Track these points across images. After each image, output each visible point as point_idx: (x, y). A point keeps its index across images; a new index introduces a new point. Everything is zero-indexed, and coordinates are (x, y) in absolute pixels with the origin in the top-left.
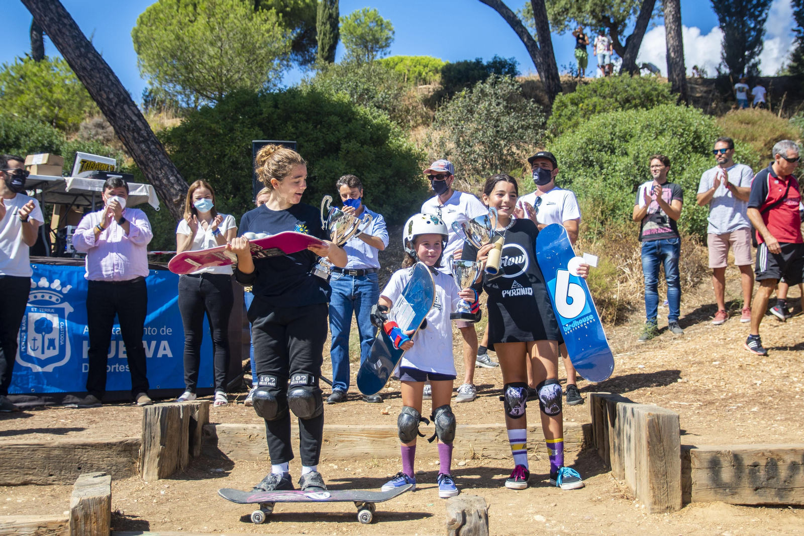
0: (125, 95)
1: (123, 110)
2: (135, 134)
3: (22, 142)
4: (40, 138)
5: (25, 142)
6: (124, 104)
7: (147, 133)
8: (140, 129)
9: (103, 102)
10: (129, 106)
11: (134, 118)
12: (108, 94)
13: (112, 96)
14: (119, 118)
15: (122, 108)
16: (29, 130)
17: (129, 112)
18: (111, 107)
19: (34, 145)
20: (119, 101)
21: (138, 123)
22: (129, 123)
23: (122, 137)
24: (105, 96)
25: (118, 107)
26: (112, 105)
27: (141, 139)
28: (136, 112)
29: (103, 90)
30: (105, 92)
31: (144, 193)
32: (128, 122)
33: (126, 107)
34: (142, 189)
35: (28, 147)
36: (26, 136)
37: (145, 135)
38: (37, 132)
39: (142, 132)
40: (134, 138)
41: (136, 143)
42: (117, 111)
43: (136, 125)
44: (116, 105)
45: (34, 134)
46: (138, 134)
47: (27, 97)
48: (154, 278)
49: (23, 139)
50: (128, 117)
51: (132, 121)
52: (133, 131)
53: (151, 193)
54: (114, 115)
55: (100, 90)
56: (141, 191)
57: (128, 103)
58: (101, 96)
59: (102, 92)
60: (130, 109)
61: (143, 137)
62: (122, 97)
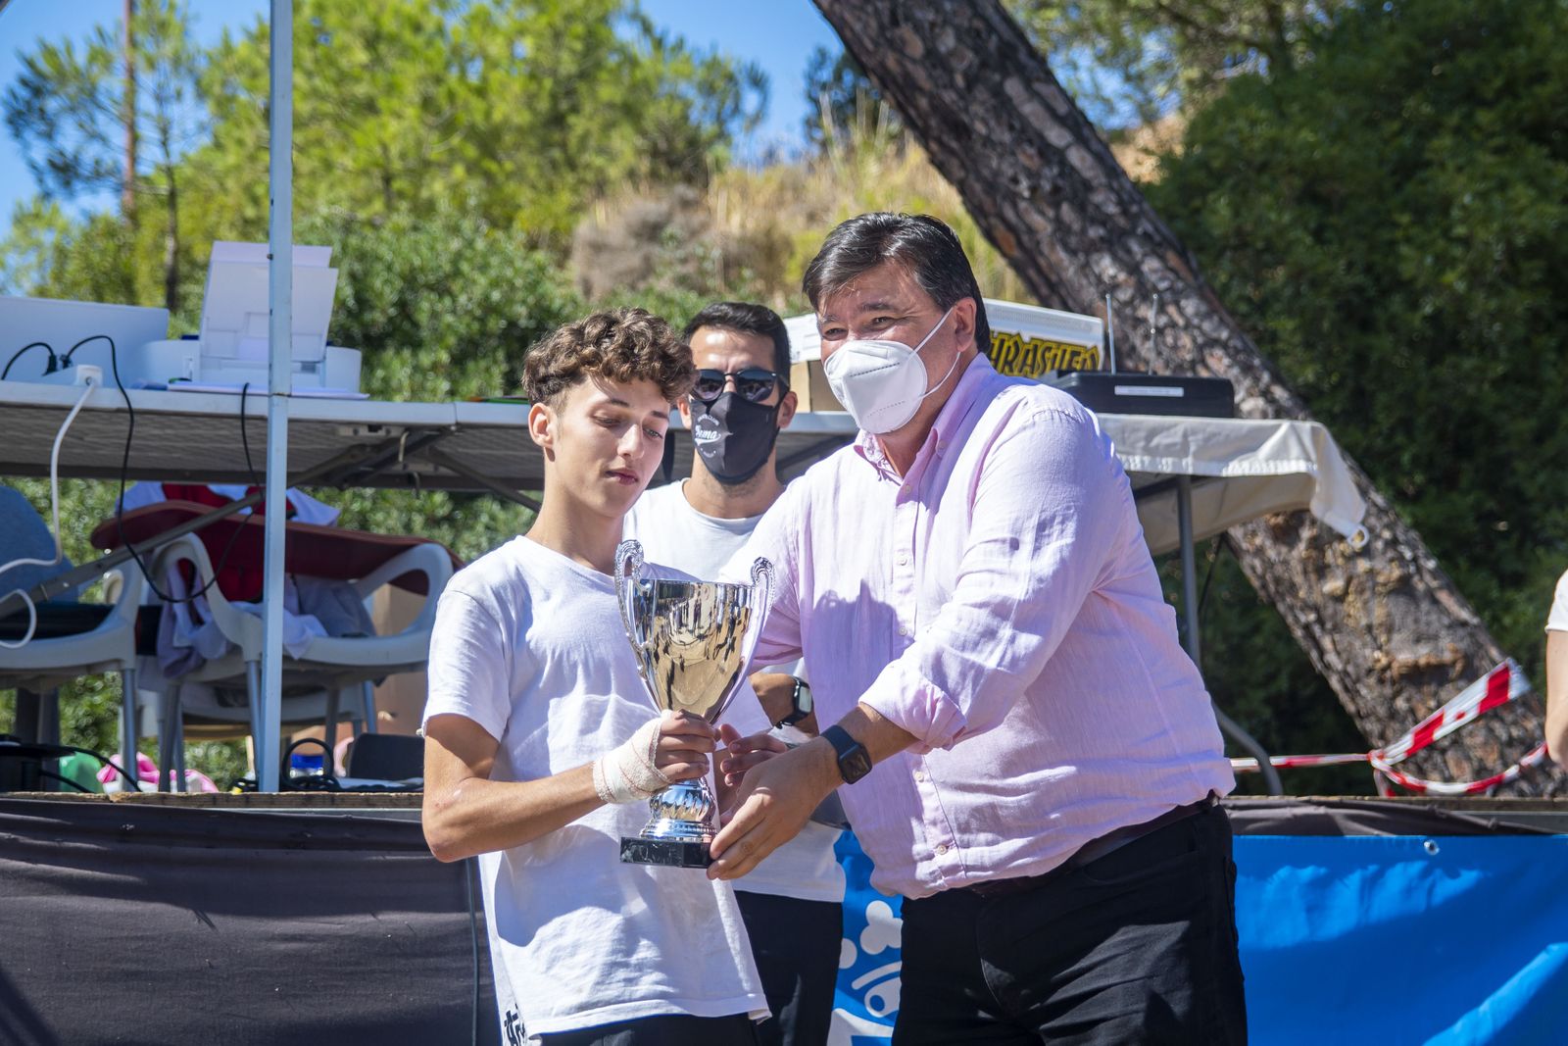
0: (1008, 35)
1: (1003, 106)
2: (1067, 211)
3: (423, 318)
4: (496, 296)
5: (435, 315)
6: (1006, 75)
7: (1120, 203)
8: (1088, 186)
9: (907, 75)
10: (1028, 84)
11: (1057, 136)
12: (929, 34)
13: (948, 42)
14: (987, 141)
15: (998, 92)
16: (447, 268)
17: (1030, 109)
18: (949, 97)
19: (476, 326)
20: (984, 65)
21: (1077, 157)
22: (1034, 163)
23: (1000, 231)
24: (916, 47)
25: (981, 93)
26: (952, 85)
27: (1096, 232)
28: (1062, 108)
29: (908, 18)
30: (918, 28)
31: (1295, 465)
32: (1028, 156)
33: (1013, 87)
34: (1284, 441)
35: (452, 340)
36: (441, 289)
37: (1112, 209)
38: (484, 268)
39: (1098, 198)
40: (1061, 227)
41: (1073, 253)
42: (976, 108)
43: (1067, 170)
44: (971, 81)
45: (470, 283)
46: (1081, 207)
47: (393, 126)
48: (1426, 873)
49: (425, 305)
50: (1026, 134)
51: (1048, 153)
52: (1056, 196)
53: (1323, 460)
54: (962, 131)
55: (895, 22)
56: (1280, 453)
57: (1021, 71)
58: (897, 46)
59: (906, 31)
60: (1035, 95)
61: (1104, 220)
62: (993, 43)
